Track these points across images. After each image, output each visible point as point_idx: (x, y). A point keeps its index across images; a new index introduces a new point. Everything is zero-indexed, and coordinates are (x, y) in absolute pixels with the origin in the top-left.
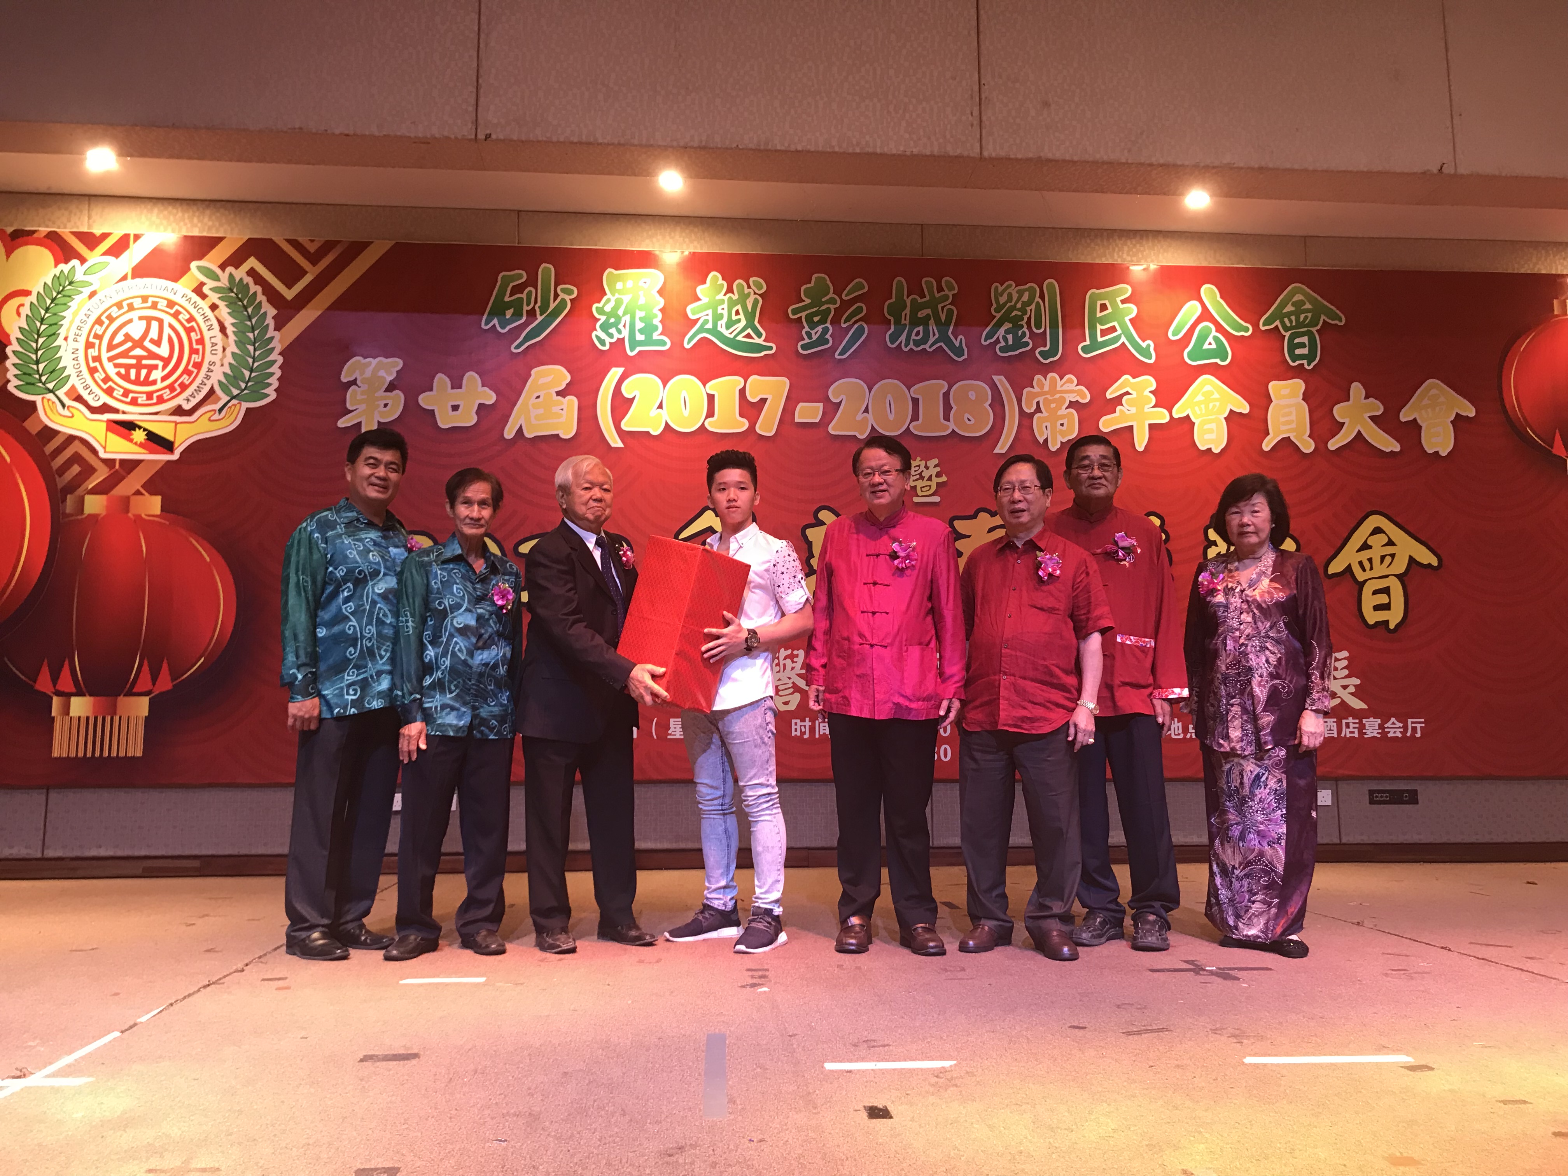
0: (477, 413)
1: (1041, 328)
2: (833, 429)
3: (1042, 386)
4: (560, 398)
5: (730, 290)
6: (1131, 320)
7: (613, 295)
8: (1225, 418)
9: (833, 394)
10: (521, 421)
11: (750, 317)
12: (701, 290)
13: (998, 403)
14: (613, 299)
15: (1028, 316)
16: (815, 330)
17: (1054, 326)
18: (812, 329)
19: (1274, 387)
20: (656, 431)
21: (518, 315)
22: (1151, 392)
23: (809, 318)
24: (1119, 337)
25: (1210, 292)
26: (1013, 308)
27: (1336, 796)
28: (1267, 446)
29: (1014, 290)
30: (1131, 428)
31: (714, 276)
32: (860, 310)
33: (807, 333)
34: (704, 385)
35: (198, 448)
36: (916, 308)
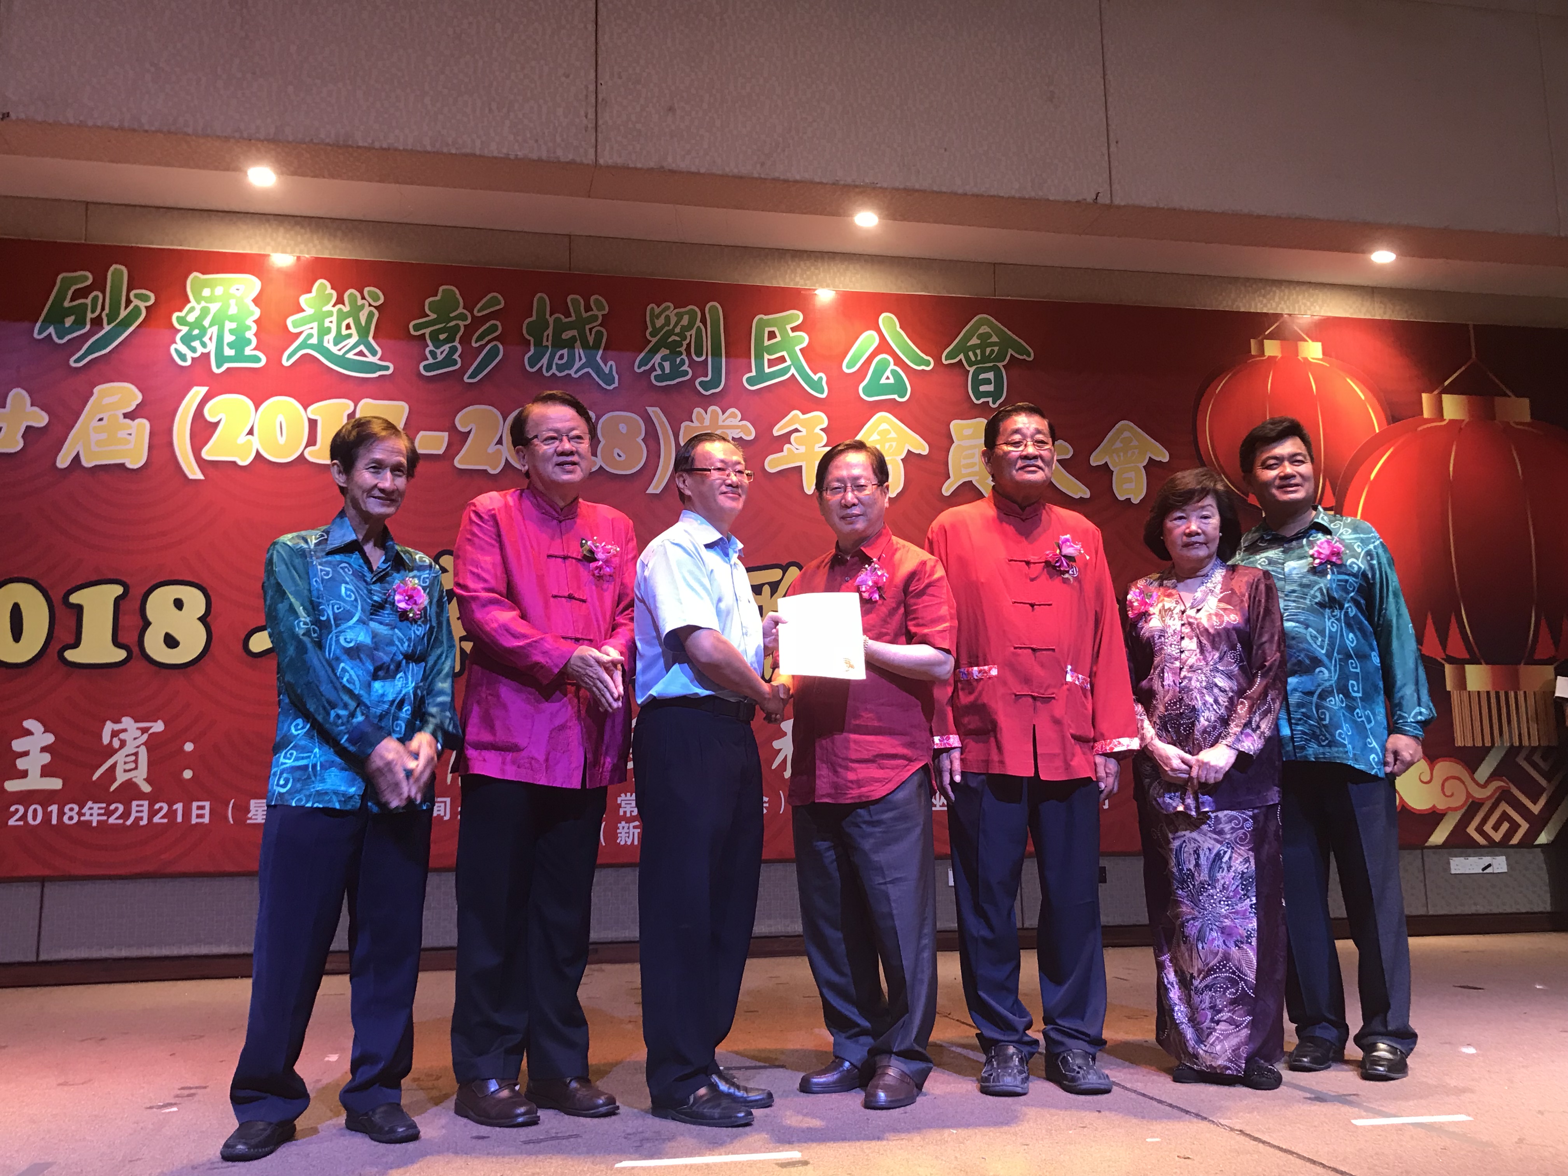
0: (23, 436)
1: (701, 355)
2: (460, 462)
3: (701, 420)
4: (128, 421)
5: (340, 301)
6: (801, 350)
7: (199, 303)
8: (902, 460)
9: (461, 422)
10: (79, 447)
11: (363, 332)
12: (304, 300)
13: (652, 437)
14: (198, 308)
15: (688, 341)
16: (442, 349)
17: (716, 354)
18: (437, 348)
19: (955, 426)
20: (244, 461)
21: (80, 322)
22: (822, 430)
23: (434, 336)
24: (788, 369)
25: (888, 321)
26: (671, 333)
28: (947, 491)
29: (672, 313)
30: (800, 468)
31: (321, 283)
32: (494, 328)
33: (431, 352)
34: (305, 408)
36: (560, 328)
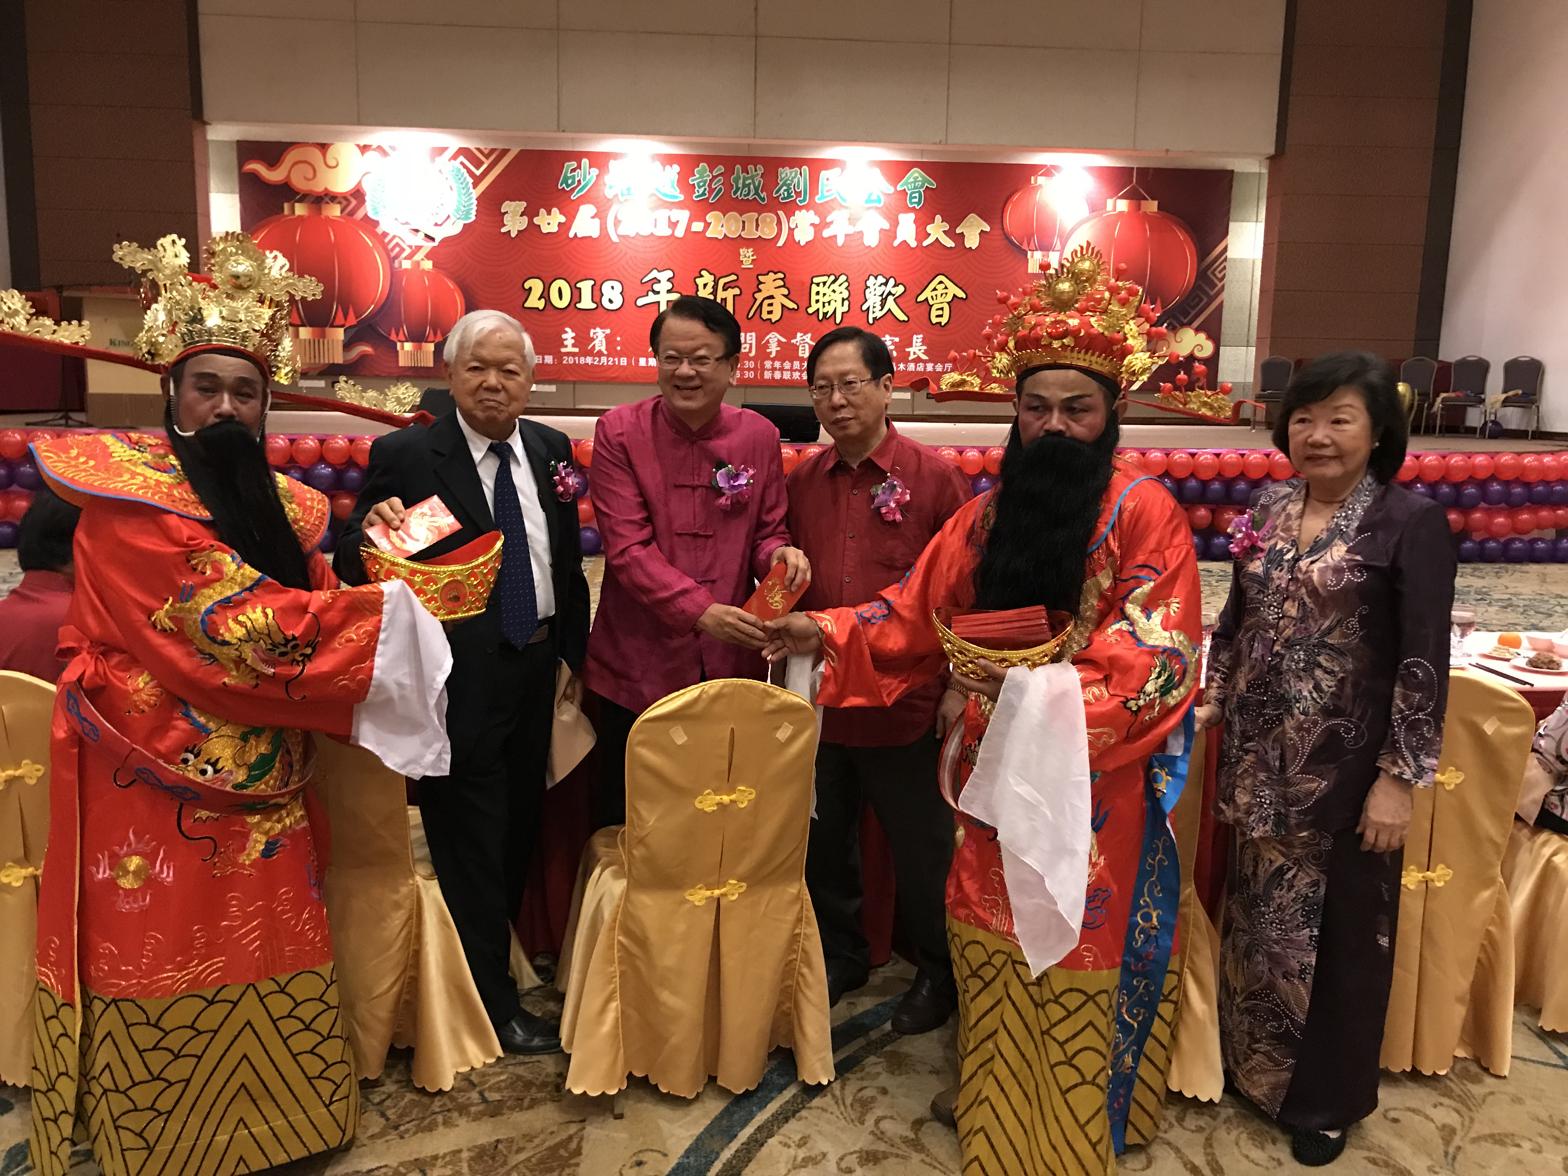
0: (558, 226)
1: (799, 190)
2: (708, 234)
3: (798, 216)
4: (592, 220)
5: (664, 170)
6: (840, 185)
8: (878, 231)
9: (709, 218)
10: (576, 230)
11: (672, 183)
13: (780, 225)
14: (613, 174)
15: (794, 184)
17: (805, 188)
19: (901, 217)
21: (573, 183)
22: (846, 219)
23: (698, 184)
24: (834, 193)
25: (877, 173)
26: (788, 179)
27: (913, 396)
28: (896, 244)
29: (789, 171)
30: (835, 236)
31: (657, 164)
32: (720, 180)
33: (697, 191)
34: (653, 214)
35: (445, 241)
36: (745, 179)
